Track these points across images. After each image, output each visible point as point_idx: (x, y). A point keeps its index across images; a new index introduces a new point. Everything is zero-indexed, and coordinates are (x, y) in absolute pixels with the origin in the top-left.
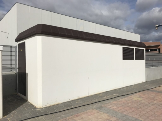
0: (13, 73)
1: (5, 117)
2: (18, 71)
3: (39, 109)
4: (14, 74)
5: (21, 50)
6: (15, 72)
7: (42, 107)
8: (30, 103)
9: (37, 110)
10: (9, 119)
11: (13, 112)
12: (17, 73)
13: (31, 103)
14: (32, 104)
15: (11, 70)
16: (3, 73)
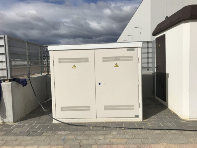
0: (149, 73)
1: (145, 120)
2: (155, 71)
3: (185, 121)
4: (151, 74)
5: (160, 46)
6: (152, 72)
7: (189, 120)
8: (171, 110)
9: (181, 121)
10: (149, 124)
11: (153, 117)
12: (154, 74)
13: (172, 112)
14: (174, 113)
15: (148, 70)
16: (142, 72)
